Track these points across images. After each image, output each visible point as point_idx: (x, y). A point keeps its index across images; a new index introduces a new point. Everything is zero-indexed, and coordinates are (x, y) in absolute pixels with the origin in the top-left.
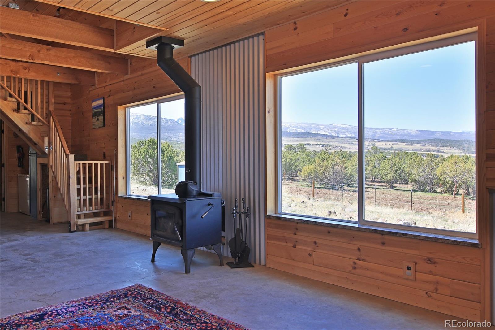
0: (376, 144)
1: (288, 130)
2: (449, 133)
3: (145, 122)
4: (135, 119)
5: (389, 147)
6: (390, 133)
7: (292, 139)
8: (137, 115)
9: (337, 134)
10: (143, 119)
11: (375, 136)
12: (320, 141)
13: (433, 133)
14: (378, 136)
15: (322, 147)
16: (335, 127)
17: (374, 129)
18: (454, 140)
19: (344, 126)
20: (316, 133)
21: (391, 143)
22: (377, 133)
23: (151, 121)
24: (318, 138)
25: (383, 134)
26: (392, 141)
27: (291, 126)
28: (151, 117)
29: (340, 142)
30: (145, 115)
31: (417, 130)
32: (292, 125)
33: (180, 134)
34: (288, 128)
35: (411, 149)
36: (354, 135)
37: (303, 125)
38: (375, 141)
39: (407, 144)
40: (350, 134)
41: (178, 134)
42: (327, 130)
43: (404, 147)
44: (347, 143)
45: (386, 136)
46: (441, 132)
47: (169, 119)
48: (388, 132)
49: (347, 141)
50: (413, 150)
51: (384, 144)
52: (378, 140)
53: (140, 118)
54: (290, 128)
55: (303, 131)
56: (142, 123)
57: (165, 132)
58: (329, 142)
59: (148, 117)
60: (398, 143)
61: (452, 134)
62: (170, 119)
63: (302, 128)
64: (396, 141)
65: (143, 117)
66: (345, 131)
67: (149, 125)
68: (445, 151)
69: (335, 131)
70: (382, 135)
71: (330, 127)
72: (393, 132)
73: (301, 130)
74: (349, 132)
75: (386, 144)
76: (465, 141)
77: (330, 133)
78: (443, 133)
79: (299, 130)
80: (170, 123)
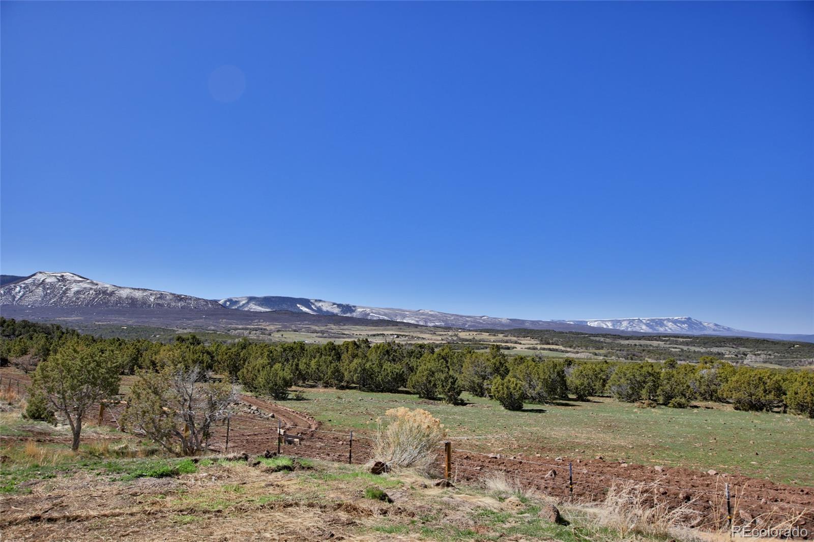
0: (459, 334)
1: (369, 318)
2: (538, 322)
3: (173, 304)
4: (158, 298)
5: (471, 337)
6: (481, 321)
7: (370, 328)
8: (162, 294)
9: (426, 322)
10: (171, 300)
11: (466, 324)
12: (401, 330)
13: (523, 322)
14: (469, 325)
15: (397, 337)
16: (422, 314)
17: (465, 316)
18: (537, 330)
19: (432, 313)
20: (401, 321)
21: (475, 333)
22: (467, 321)
23: (182, 302)
24: (400, 327)
25: (474, 322)
26: (476, 331)
27: (372, 313)
28: (183, 296)
29: (422, 332)
30: (174, 294)
31: (508, 319)
32: (374, 311)
33: (224, 320)
34: (369, 314)
35: (492, 340)
36: (443, 324)
37: (386, 311)
38: (460, 330)
39: (490, 335)
40: (440, 322)
41: (221, 320)
42: (413, 318)
43: (487, 337)
44: (429, 333)
45: (477, 324)
46: (531, 321)
47: (210, 300)
48: (478, 320)
49: (431, 331)
50: (494, 341)
51: (468, 334)
52: (464, 330)
53: (166, 297)
54: (371, 314)
55: (386, 318)
56: (169, 304)
57: (202, 318)
58: (410, 332)
59: (179, 296)
60: (483, 333)
61: (541, 323)
62: (212, 300)
63: (385, 315)
64: (482, 331)
65: (171, 297)
66: (434, 319)
67: (178, 308)
68: (522, 342)
69: (423, 318)
70: (473, 324)
71: (417, 313)
72: (484, 320)
73: (383, 317)
74: (439, 320)
75: (469, 334)
76: (547, 331)
77: (417, 321)
78: (533, 322)
79: (381, 317)
80: (210, 306)
